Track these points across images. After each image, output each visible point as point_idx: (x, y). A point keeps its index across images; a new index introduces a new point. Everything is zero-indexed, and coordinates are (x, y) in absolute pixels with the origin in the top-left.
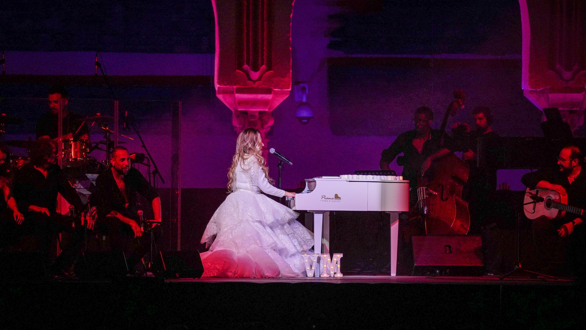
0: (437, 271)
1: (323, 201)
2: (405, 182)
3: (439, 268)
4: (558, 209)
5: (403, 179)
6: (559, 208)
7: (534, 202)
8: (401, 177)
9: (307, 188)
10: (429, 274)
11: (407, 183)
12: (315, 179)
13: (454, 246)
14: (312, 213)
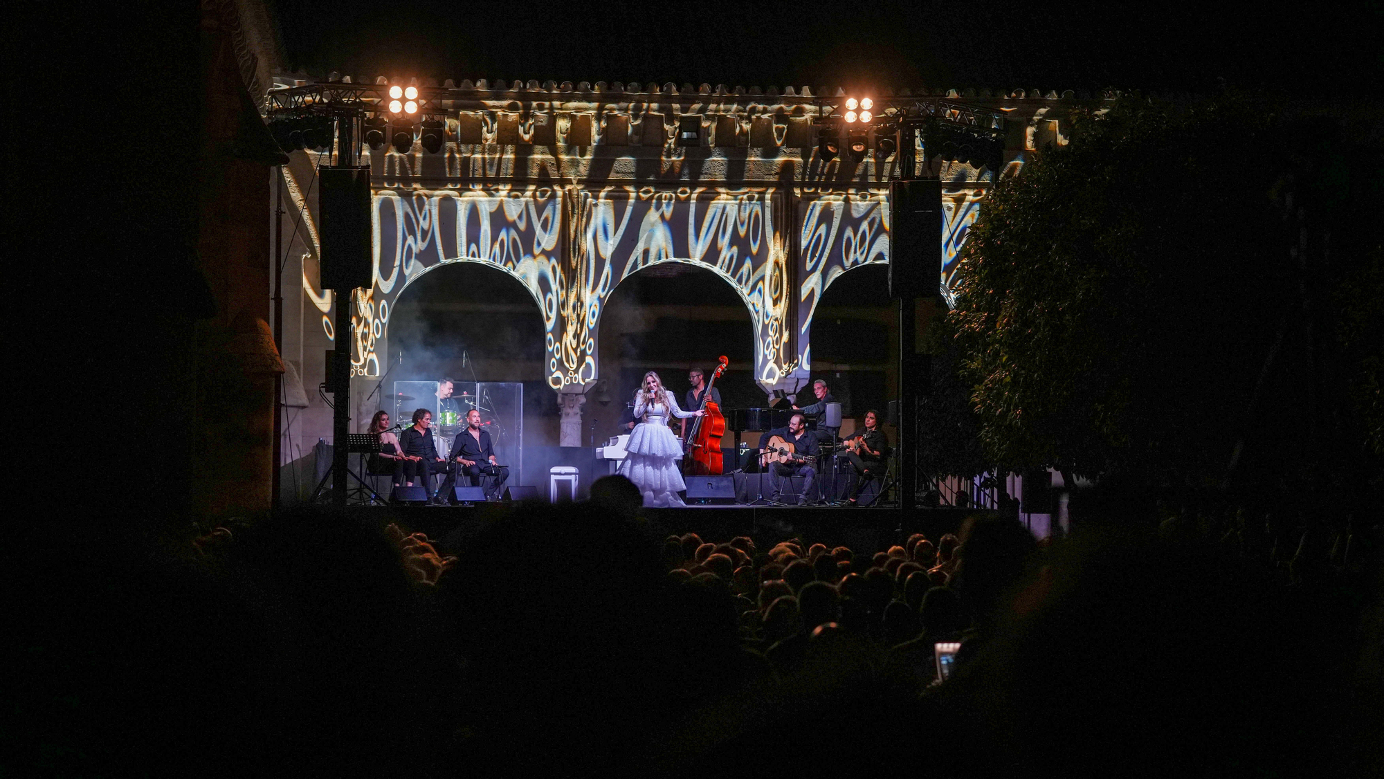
0: (703, 501)
1: (623, 452)
3: (704, 499)
7: (771, 453)
9: (611, 444)
10: (696, 504)
13: (714, 484)
14: (615, 460)
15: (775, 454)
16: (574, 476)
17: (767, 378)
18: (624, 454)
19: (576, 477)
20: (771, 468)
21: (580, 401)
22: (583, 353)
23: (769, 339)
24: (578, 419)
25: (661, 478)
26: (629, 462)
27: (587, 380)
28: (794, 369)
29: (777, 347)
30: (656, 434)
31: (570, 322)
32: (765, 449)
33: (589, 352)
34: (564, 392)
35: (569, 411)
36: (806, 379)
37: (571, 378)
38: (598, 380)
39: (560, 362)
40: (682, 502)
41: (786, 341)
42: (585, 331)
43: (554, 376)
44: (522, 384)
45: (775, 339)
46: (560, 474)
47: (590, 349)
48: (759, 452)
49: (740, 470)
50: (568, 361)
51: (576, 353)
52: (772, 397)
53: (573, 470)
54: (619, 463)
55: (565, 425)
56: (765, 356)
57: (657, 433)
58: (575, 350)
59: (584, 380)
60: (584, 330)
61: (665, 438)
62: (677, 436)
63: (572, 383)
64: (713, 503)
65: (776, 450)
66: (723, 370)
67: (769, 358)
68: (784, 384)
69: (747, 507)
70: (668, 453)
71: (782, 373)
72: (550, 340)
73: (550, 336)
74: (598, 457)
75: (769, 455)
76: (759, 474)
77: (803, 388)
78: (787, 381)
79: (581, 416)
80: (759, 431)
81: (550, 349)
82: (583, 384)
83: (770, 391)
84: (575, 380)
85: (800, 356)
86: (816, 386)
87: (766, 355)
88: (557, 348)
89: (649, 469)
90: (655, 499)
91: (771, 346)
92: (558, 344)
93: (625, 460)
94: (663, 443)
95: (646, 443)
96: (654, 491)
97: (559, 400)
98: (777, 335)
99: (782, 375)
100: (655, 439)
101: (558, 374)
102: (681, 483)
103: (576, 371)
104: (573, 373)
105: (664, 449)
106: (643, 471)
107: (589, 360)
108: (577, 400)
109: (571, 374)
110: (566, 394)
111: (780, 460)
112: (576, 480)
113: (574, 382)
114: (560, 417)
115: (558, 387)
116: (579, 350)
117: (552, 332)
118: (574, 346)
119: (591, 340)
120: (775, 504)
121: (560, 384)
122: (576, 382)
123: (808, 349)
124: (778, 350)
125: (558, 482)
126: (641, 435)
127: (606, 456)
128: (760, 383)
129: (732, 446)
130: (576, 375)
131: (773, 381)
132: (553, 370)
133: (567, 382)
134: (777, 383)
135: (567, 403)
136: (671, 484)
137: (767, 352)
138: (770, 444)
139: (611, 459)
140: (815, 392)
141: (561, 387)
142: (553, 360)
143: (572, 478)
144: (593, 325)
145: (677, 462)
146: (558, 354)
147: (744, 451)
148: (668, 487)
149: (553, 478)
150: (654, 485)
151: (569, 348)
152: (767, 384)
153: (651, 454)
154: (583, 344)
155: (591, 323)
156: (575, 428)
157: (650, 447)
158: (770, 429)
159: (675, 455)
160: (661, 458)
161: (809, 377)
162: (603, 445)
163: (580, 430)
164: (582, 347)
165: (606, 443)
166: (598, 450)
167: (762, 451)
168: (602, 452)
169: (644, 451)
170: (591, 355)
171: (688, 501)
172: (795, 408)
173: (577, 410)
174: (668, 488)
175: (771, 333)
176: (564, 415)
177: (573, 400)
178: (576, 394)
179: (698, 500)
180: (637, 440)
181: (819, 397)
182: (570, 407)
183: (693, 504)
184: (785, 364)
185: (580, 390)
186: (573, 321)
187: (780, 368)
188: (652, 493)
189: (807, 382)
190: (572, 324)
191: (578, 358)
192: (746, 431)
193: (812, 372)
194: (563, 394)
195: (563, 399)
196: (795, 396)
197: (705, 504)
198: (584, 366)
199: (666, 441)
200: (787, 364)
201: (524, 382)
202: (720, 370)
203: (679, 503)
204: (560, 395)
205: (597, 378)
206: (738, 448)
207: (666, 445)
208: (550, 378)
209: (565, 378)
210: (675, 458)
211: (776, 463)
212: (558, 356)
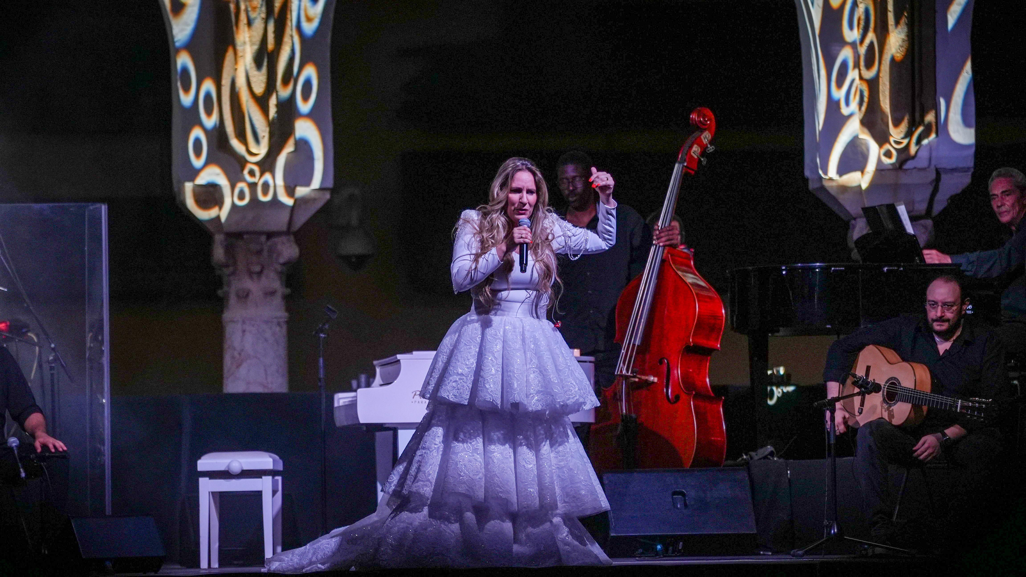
0: (659, 547)
1: (415, 401)
2: (585, 360)
3: (662, 539)
4: (910, 402)
5: (581, 355)
6: (913, 401)
7: (862, 394)
8: (576, 350)
9: (378, 380)
10: (642, 553)
11: (590, 362)
12: (399, 356)
13: (692, 493)
14: (393, 429)
15: (875, 400)
16: (270, 478)
17: (842, 171)
18: (418, 411)
19: (275, 484)
20: (862, 443)
21: (279, 254)
22: (288, 111)
23: (846, 54)
24: (276, 310)
25: (540, 476)
26: (437, 433)
27: (301, 191)
28: (925, 142)
29: (869, 74)
30: (518, 345)
31: (243, 17)
32: (843, 382)
33: (304, 107)
34: (234, 229)
35: (249, 284)
36: (965, 170)
37: (253, 186)
38: (334, 191)
39: (218, 138)
40: (596, 549)
41: (899, 56)
42: (291, 45)
43: (202, 180)
44: (104, 208)
45: (862, 50)
46: (225, 475)
47: (306, 97)
48: (823, 390)
49: (770, 448)
50: (242, 136)
51: (265, 110)
52: (860, 229)
53: (264, 460)
54: (405, 438)
55: (239, 326)
56: (833, 105)
57: (523, 340)
58: (262, 102)
59: (290, 191)
60: (287, 39)
61: (546, 356)
62: (577, 352)
63: (254, 200)
64: (688, 552)
65: (876, 388)
66: (703, 153)
67: (845, 111)
68: (896, 188)
69: (794, 560)
70: (560, 400)
71: (888, 154)
72: (185, 71)
73: (184, 60)
74: (341, 420)
75: (857, 400)
76: (828, 461)
77: (954, 199)
78: (905, 179)
79: (286, 298)
80: (828, 332)
81: (186, 99)
82: (289, 202)
83: (852, 207)
84: (265, 193)
85: (942, 102)
86: (997, 187)
87: (838, 103)
88: (208, 96)
89: (501, 453)
90: (516, 540)
91: (853, 74)
92: (209, 85)
93: (422, 429)
94: (542, 371)
95: (492, 372)
96: (514, 517)
97: (219, 253)
98: (871, 36)
99: (887, 161)
100: (518, 361)
101: (213, 175)
102: (593, 492)
103: (267, 164)
104: (256, 169)
105: (546, 390)
106: (479, 458)
107: (305, 129)
108: (271, 251)
109: (252, 173)
110: (239, 235)
111: (891, 416)
112: (274, 492)
113: (262, 198)
114: (220, 304)
115: (212, 213)
116: (273, 101)
117: (191, 46)
118: (259, 89)
119: (310, 72)
120: (878, 550)
121: (219, 203)
122: (268, 198)
123: (966, 74)
124: (873, 84)
125: (222, 499)
126: (475, 350)
127: (366, 416)
128: (823, 188)
129: (741, 379)
130: (268, 177)
131: (861, 180)
132: (197, 163)
133: (241, 196)
134: (873, 185)
135: (241, 266)
136: (567, 495)
137: (839, 94)
138: (860, 372)
139: (380, 427)
140: (995, 204)
141: (224, 213)
142: (196, 133)
143: (265, 485)
144: (315, 24)
145: (582, 431)
146: (209, 113)
147: (778, 392)
148: (559, 505)
149: (206, 487)
150: (514, 499)
151: (245, 96)
152: (844, 189)
153: (508, 406)
154: (286, 82)
155: (309, 20)
156: (268, 334)
157: (505, 386)
158: (858, 324)
159: (577, 407)
160: (537, 417)
161: (971, 163)
162: (354, 384)
163: (283, 342)
164: (284, 93)
165: (363, 378)
166: (341, 399)
167: (833, 390)
168: (353, 405)
169: (488, 398)
170: (311, 115)
171: (612, 547)
172: (933, 257)
173: (272, 281)
174: (561, 508)
175: (851, 35)
176: (233, 300)
177: (259, 253)
178: (270, 235)
179: (645, 545)
180: (465, 365)
181: (1005, 219)
182: (251, 274)
183: (631, 556)
184: (897, 124)
185: (280, 221)
186: (253, 15)
187: (882, 138)
188: (508, 526)
189: (966, 180)
190: (250, 23)
191: (271, 124)
192: (782, 332)
193: (982, 148)
194: (229, 235)
195: (229, 250)
196: (929, 222)
197: (665, 554)
198: (289, 148)
199: (550, 367)
200: (904, 126)
201: (111, 203)
202: (696, 149)
203: (590, 554)
204: (219, 238)
205: (330, 184)
206: (762, 383)
207: (553, 378)
208: (189, 186)
209: (233, 187)
210: (573, 418)
211: (878, 426)
212: (210, 122)
